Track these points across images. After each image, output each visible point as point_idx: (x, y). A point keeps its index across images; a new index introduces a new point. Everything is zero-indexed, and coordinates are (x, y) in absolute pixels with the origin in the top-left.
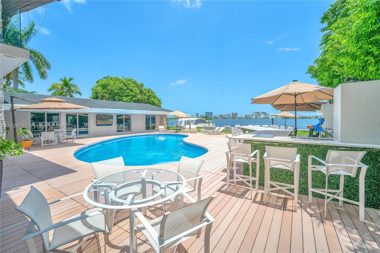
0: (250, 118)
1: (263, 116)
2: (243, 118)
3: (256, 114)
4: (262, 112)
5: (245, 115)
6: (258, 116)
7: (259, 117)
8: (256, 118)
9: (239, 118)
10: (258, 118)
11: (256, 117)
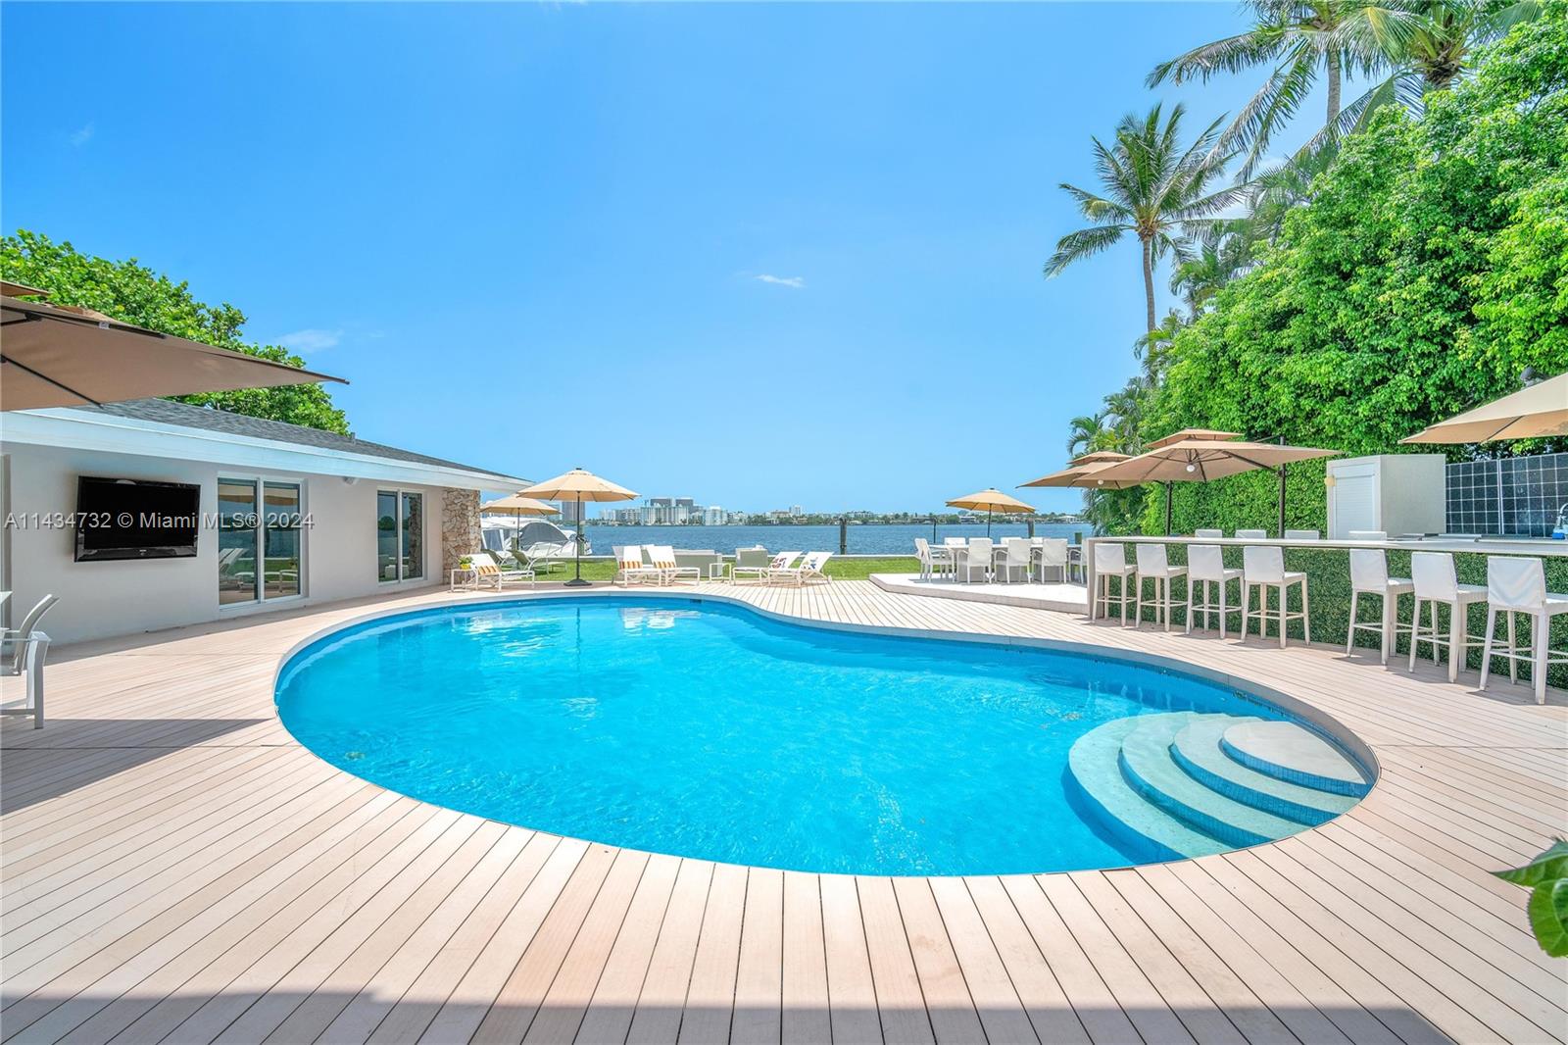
0: (638, 524)
1: (682, 515)
2: (610, 523)
3: (658, 505)
4: (678, 502)
5: (617, 511)
6: (665, 514)
7: (670, 518)
8: (658, 524)
9: (595, 523)
10: (665, 522)
11: (659, 520)
